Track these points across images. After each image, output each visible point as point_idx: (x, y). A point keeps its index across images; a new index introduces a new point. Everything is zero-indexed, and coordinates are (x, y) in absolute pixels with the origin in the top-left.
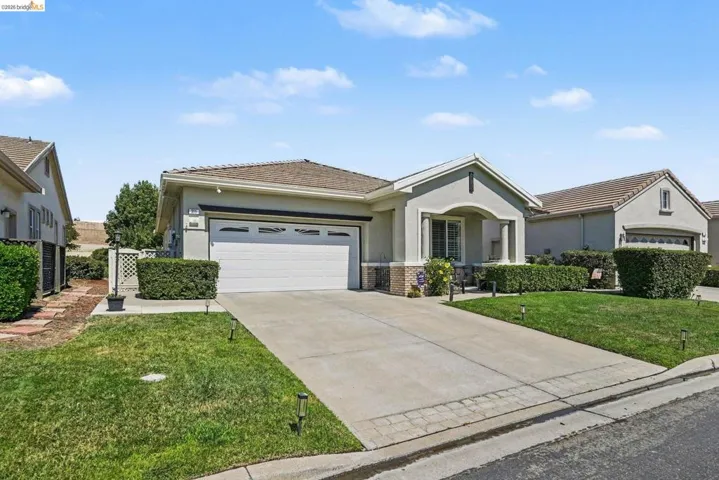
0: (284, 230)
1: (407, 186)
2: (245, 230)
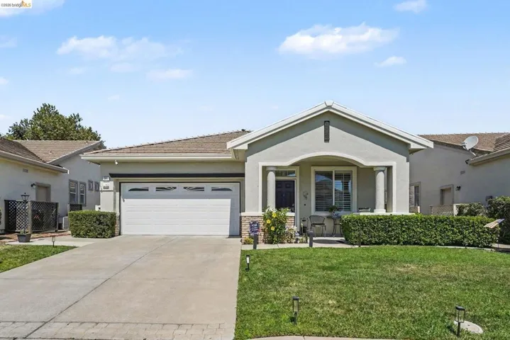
0: (175, 188)
1: (243, 143)
2: (146, 190)
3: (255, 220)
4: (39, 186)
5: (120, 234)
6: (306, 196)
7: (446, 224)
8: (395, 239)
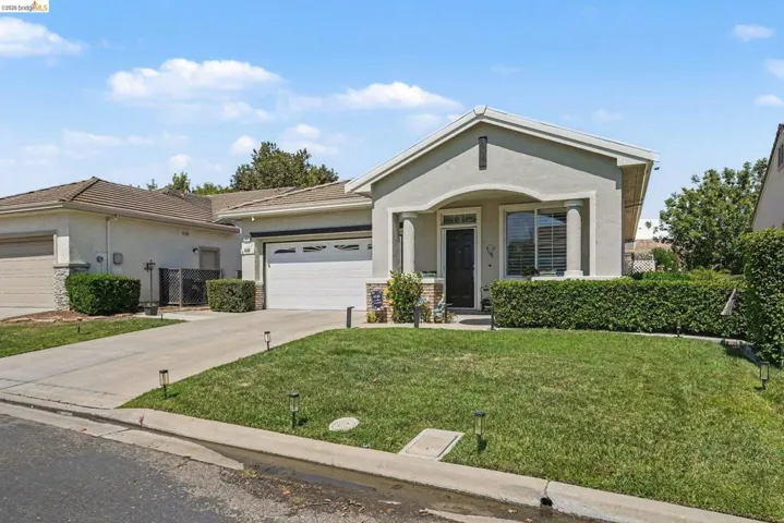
0: (325, 247)
1: (364, 184)
2: (293, 251)
3: (376, 289)
4: (204, 251)
5: (264, 308)
6: (491, 252)
7: (653, 295)
8: (564, 318)
